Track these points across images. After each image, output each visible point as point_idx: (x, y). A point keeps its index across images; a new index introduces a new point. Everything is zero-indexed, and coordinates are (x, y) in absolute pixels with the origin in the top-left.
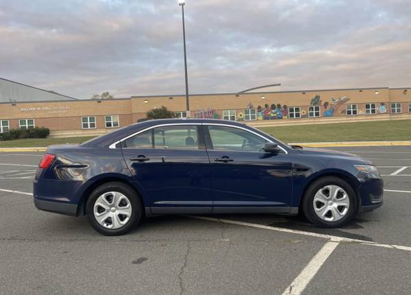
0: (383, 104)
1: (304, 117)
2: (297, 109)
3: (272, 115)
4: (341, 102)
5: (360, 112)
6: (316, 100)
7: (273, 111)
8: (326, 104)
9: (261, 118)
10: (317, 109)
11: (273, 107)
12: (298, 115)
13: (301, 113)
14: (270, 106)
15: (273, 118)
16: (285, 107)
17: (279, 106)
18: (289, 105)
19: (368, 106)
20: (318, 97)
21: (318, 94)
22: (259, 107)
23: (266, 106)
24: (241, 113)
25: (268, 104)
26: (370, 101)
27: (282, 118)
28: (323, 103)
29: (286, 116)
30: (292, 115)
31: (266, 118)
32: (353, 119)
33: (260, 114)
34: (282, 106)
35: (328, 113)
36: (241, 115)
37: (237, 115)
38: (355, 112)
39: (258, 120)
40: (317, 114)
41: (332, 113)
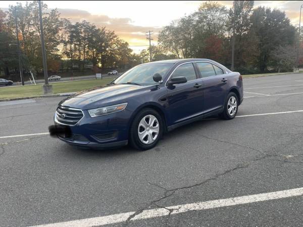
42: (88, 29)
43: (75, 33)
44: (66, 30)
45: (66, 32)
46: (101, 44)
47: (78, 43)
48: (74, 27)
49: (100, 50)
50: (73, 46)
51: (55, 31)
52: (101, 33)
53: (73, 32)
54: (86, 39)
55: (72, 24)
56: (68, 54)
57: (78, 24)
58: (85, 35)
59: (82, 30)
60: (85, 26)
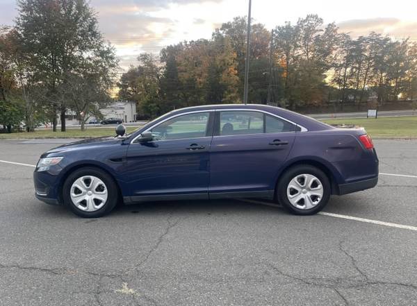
42: (378, 43)
43: (355, 52)
44: (342, 49)
45: (342, 53)
46: (398, 64)
47: (357, 66)
48: (355, 43)
49: (393, 74)
50: (348, 70)
51: (327, 53)
52: (399, 48)
53: (352, 51)
54: (372, 58)
55: (353, 40)
56: (339, 82)
57: (361, 39)
58: (371, 53)
59: (368, 47)
60: (372, 40)
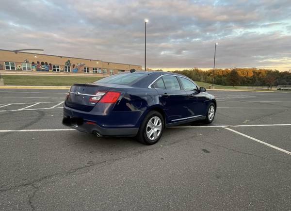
0: (100, 69)
1: (62, 71)
2: (58, 67)
3: (42, 69)
4: (81, 66)
5: (90, 72)
6: (68, 63)
7: (43, 66)
8: (74, 66)
9: (35, 70)
10: (69, 68)
11: (43, 64)
12: (58, 70)
13: (60, 69)
14: (41, 63)
15: (43, 70)
16: (50, 64)
17: (46, 63)
18: (53, 64)
19: (94, 69)
20: (69, 61)
21: (70, 59)
22: (33, 63)
23: (38, 62)
24: (20, 65)
25: (39, 61)
26: (95, 67)
27: (48, 71)
28: (72, 65)
29: (51, 69)
30: (55, 70)
31: (38, 70)
32: (86, 75)
33: (34, 67)
34: (48, 63)
35: (75, 71)
36: (20, 67)
37: (17, 66)
38: (88, 71)
39: (32, 71)
40: (69, 71)
41: (77, 71)
